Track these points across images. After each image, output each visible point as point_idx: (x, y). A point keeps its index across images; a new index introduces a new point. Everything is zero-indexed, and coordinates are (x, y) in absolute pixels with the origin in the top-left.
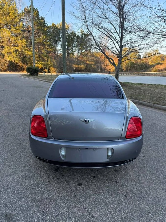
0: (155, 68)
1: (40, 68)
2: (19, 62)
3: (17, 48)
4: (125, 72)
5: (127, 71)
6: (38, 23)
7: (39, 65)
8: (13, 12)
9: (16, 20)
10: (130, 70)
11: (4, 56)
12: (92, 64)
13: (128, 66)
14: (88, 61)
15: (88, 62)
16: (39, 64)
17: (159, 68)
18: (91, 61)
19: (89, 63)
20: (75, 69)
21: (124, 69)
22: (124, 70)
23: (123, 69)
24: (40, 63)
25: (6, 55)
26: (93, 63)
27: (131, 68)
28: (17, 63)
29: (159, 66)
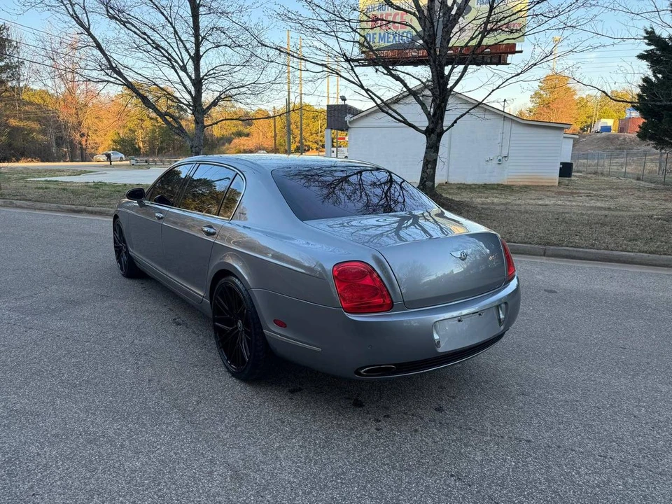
0: (232, 145)
4: (146, 155)
5: (154, 153)
10: (161, 149)
12: (32, 131)
13: (154, 138)
14: (15, 117)
15: (13, 122)
17: (244, 145)
18: (28, 119)
19: (21, 124)
21: (141, 145)
22: (142, 150)
23: (140, 148)
26: (36, 126)
27: (164, 145)
29: (243, 140)
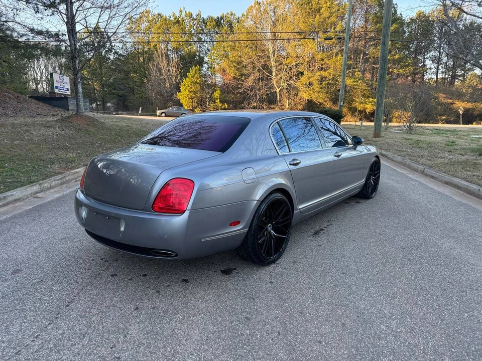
1: (368, 111)
2: (326, 101)
3: (325, 74)
6: (378, 17)
7: (367, 106)
8: (329, 5)
9: (333, 19)
11: (299, 91)
16: (366, 103)
20: (461, 112)
24: (370, 102)
25: (302, 89)
28: (321, 104)
